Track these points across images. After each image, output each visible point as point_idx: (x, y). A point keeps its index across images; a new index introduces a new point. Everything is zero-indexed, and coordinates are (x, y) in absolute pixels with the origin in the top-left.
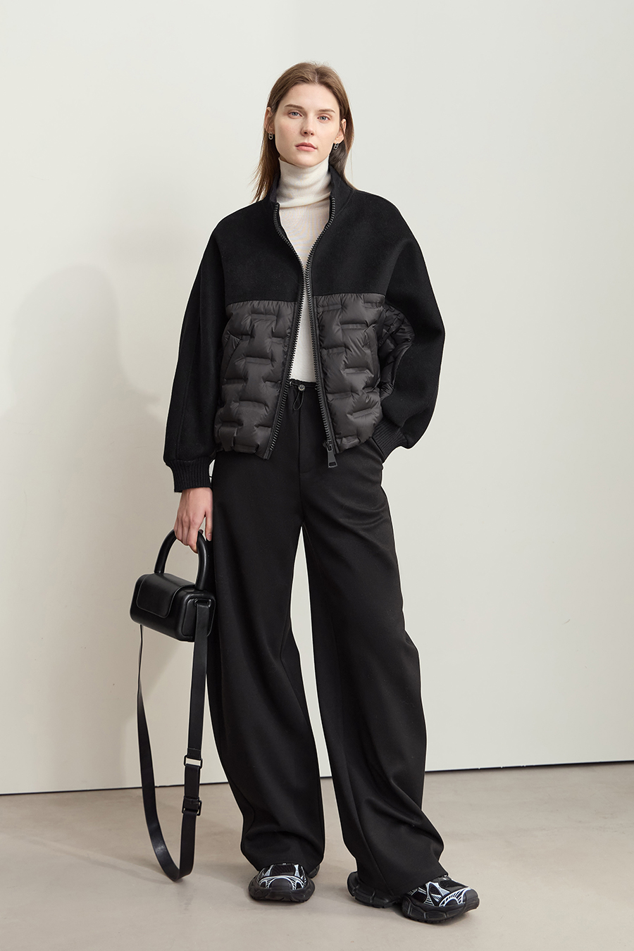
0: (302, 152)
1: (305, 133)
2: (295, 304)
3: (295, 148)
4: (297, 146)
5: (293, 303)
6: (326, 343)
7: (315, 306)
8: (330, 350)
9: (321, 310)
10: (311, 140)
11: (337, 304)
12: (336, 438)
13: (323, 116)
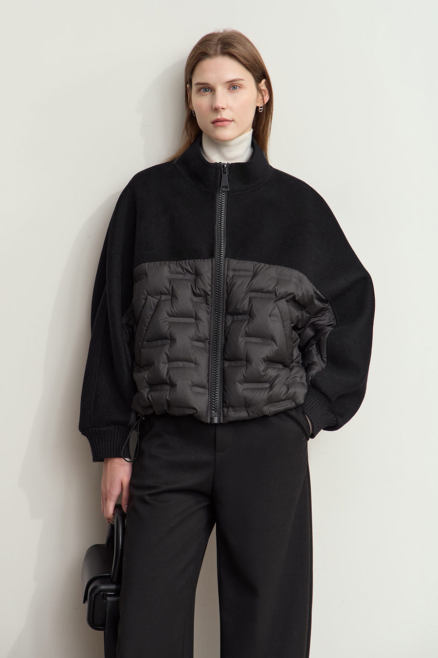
0: (219, 128)
1: (216, 110)
2: (212, 260)
3: (211, 125)
4: (214, 123)
5: (210, 260)
6: (230, 310)
7: (226, 267)
8: (235, 317)
9: (231, 274)
10: (225, 115)
11: (249, 271)
12: (223, 406)
13: (233, 86)
